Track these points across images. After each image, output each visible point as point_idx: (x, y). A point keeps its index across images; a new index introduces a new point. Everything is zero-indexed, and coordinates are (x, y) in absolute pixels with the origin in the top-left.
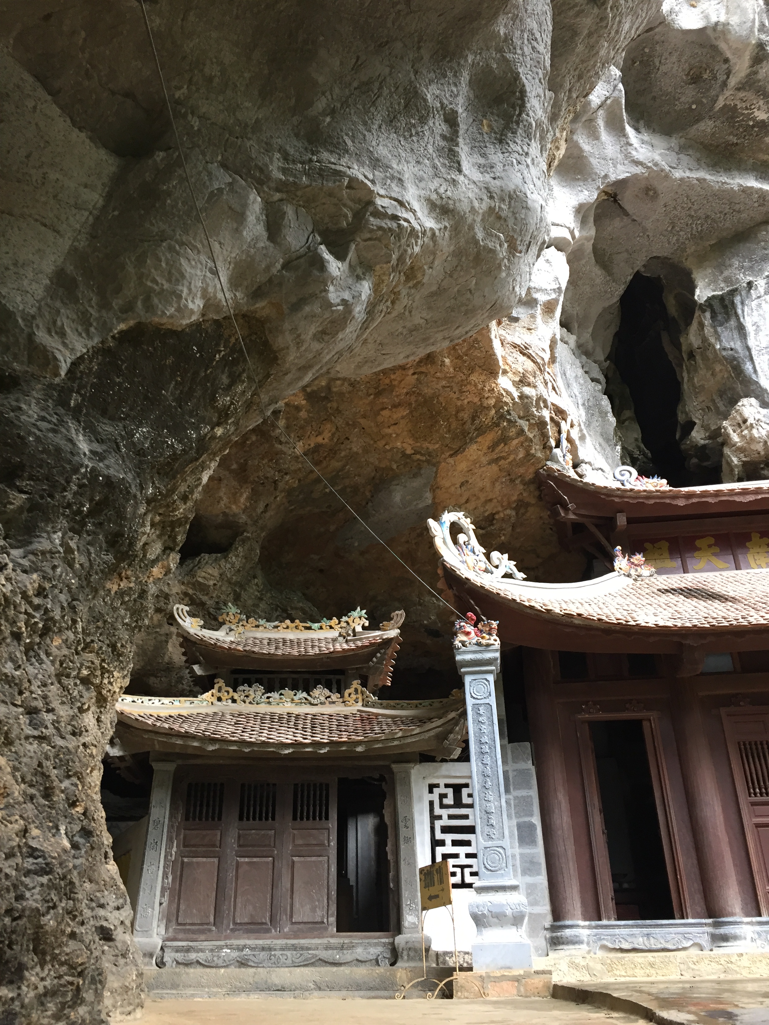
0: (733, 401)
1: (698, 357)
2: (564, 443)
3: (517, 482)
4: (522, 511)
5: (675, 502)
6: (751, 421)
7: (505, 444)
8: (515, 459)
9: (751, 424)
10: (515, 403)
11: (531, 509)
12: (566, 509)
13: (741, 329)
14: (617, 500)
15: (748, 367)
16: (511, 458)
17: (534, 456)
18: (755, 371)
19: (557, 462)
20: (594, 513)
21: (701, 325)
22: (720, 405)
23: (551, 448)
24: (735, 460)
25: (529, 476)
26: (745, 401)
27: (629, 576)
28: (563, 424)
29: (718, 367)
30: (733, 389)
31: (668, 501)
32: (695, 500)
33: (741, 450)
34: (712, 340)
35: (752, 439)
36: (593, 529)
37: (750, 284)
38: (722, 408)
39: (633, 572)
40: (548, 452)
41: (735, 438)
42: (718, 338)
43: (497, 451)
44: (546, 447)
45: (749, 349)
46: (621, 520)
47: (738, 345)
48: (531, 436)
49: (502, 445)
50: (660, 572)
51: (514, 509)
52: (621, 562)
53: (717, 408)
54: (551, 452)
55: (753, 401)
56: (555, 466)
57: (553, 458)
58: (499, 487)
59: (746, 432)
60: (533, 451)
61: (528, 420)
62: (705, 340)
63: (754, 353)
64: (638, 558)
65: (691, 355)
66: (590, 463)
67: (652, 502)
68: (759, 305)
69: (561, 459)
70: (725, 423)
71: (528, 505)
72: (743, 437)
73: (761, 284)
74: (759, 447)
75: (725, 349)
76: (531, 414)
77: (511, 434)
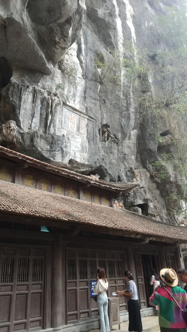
0: (8, 119)
1: (2, 99)
6: (12, 128)
9: (12, 129)
13: (20, 98)
15: (18, 111)
18: (19, 114)
21: (8, 90)
26: (12, 121)
29: (8, 106)
30: (10, 115)
33: (5, 136)
34: (10, 96)
35: (10, 134)
37: (28, 87)
41: (4, 131)
42: (12, 96)
45: (20, 105)
47: (18, 103)
55: (15, 122)
59: (9, 131)
62: (7, 94)
63: (21, 107)
68: (28, 94)
70: (3, 125)
72: (7, 132)
73: (31, 88)
74: (10, 138)
75: (13, 101)
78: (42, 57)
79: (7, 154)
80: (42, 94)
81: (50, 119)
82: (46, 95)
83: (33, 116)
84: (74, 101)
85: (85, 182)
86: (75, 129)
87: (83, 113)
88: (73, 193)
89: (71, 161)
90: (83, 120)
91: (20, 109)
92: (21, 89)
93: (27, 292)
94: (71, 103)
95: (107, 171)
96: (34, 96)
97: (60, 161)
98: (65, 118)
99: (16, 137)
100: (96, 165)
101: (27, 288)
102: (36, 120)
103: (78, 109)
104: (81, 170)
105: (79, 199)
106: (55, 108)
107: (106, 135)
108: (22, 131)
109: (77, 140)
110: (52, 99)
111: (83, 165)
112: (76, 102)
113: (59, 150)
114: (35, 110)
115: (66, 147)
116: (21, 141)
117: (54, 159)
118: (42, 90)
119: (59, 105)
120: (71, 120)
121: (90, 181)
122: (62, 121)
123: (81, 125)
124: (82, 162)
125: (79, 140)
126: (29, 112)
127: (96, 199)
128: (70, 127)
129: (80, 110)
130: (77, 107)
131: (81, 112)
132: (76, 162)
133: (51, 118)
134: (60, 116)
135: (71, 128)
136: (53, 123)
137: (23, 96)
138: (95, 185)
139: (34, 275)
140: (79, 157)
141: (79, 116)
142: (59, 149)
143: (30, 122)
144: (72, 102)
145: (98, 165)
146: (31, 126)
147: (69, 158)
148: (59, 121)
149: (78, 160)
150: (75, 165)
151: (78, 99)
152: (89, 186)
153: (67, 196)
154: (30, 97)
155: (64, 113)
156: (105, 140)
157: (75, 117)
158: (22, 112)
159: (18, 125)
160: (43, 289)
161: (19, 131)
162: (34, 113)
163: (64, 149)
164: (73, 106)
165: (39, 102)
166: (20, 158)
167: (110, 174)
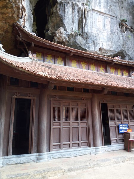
0: (59, 27)
1: (54, 15)
2: (23, 18)
3: (7, 24)
4: (7, 34)
5: (47, 44)
6: (62, 32)
7: (6, 9)
8: (8, 16)
9: (62, 33)
11: (9, 34)
12: (19, 37)
13: (65, 11)
14: (33, 39)
15: (64, 20)
16: (7, 15)
17: (14, 17)
18: (65, 22)
19: (20, 23)
20: (26, 40)
21: (57, 7)
22: (56, 27)
23: (19, 18)
24: (56, 40)
25: (11, 24)
26: (62, 28)
27: (32, 59)
28: (24, 12)
29: (58, 18)
30: (60, 24)
31: (45, 43)
32: (51, 45)
33: (58, 38)
34: (58, 11)
35: (61, 37)
36: (25, 45)
37: (68, 2)
38: (56, 28)
39: (33, 58)
40: (18, 19)
41: (57, 35)
42: (60, 11)
43: (3, 10)
44: (18, 16)
45: (65, 16)
46: (33, 44)
47: (63, 15)
48: (15, 10)
49: (5, 9)
50: (39, 60)
51: (4, 32)
52: (30, 55)
53: (55, 28)
54: (19, 19)
56: (19, 24)
57: (19, 21)
58: (1, 23)
59: (60, 35)
60: (14, 16)
61: (15, 4)
62: (57, 11)
63: (66, 18)
64: (35, 55)
65: (52, 14)
67: (41, 42)
68: (69, 8)
69: (21, 22)
70: (56, 31)
71: (8, 32)
72: (59, 35)
73: (70, 3)
74: (61, 39)
75: (60, 14)
76: (16, 3)
77: (9, 6)
79: (60, 48)
80: (78, 6)
81: (84, 22)
82: (80, 6)
83: (73, 22)
84: (100, 6)
85: (110, 62)
86: (102, 27)
87: (107, 14)
88: (103, 69)
89: (100, 49)
90: (107, 20)
91: (65, 19)
92: (64, 5)
93: (78, 126)
94: (97, 8)
95: (126, 53)
96: (73, 8)
97: (93, 50)
98: (94, 20)
99: (64, 38)
100: (118, 49)
101: (78, 124)
102: (76, 24)
103: (103, 11)
104: (108, 54)
105: (107, 73)
106: (87, 14)
107: (125, 28)
108: (67, 34)
109: (104, 34)
110: (84, 8)
111: (109, 51)
112: (101, 7)
113: (92, 43)
114: (75, 18)
115: (96, 40)
116: (68, 40)
117: (89, 49)
118: (78, 3)
119: (90, 11)
120: (99, 21)
121: (114, 61)
122: (92, 22)
123: (106, 23)
124: (108, 49)
125: (105, 34)
126: (71, 20)
127: (119, 72)
128: (98, 25)
129: (105, 12)
130: (102, 10)
131: (105, 14)
132: (104, 49)
133: (85, 21)
134: (91, 19)
135: (99, 26)
136: (87, 25)
137: (66, 10)
138: (118, 63)
139: (81, 117)
140: (106, 45)
141: (104, 17)
142: (92, 41)
143: (72, 26)
144: (99, 7)
145: (119, 50)
146: (73, 29)
147: (99, 47)
148: (91, 22)
149: (105, 48)
150: (103, 52)
151: (102, 4)
152: (113, 64)
153: (99, 71)
154: (71, 9)
155: (93, 16)
156: (124, 31)
157: (101, 18)
158: (67, 20)
159: (65, 30)
160: (87, 125)
161: (66, 34)
162: (74, 20)
163: (95, 41)
164: (99, 10)
165: (76, 12)
166: (68, 50)
167: (128, 55)
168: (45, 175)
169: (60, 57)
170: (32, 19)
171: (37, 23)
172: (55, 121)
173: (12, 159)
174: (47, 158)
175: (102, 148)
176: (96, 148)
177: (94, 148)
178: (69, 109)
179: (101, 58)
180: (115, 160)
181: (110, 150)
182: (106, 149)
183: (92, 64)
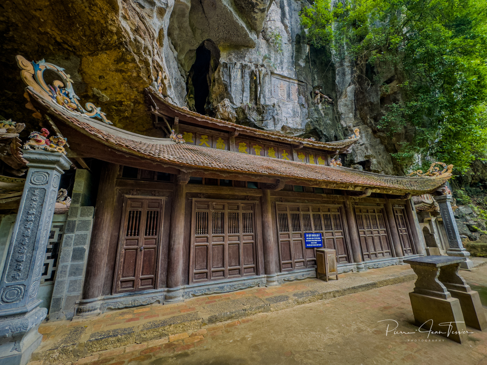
0: (222, 98)
1: (216, 82)
2: (159, 81)
3: (135, 89)
4: (137, 105)
5: (197, 119)
6: (226, 105)
7: (125, 63)
8: (131, 75)
9: (226, 107)
10: (130, 41)
11: (141, 106)
12: (155, 109)
13: (230, 76)
14: (176, 111)
15: (229, 89)
16: (129, 74)
17: (141, 78)
18: (231, 91)
19: (154, 87)
20: (166, 114)
21: (219, 71)
22: (219, 99)
23: (152, 80)
24: (219, 116)
25: (141, 89)
26: (226, 99)
27: (175, 141)
28: (160, 73)
29: (221, 86)
30: (223, 95)
31: (195, 117)
32: (204, 120)
33: (222, 114)
34: (221, 76)
35: (225, 111)
36: (166, 121)
37: (235, 63)
38: (219, 100)
39: (177, 141)
40: (151, 81)
41: (221, 109)
42: (223, 76)
43: (120, 65)
44: (149, 77)
45: (231, 83)
46: (177, 120)
47: (228, 81)
48: (140, 66)
49: (123, 63)
50: (187, 143)
51: (132, 102)
52: (173, 136)
53: (218, 100)
54: (152, 82)
55: (228, 100)
56: (153, 89)
57: (153, 85)
58: (124, 88)
59: (224, 109)
60: (141, 75)
61: (139, 56)
62: (219, 76)
63: (232, 85)
64: (180, 136)
65: (214, 81)
66: (171, 98)
67: (189, 116)
68: (236, 71)
69: (156, 87)
70: (219, 104)
71: (139, 103)
73: (239, 65)
74: (226, 114)
75: (224, 81)
76: (141, 54)
77: (128, 58)
78: (242, 27)
79: (218, 124)
80: (250, 68)
81: (259, 90)
82: (253, 68)
83: (243, 91)
84: (282, 68)
85: (297, 144)
86: (286, 96)
87: (292, 79)
88: (286, 156)
89: (283, 128)
90: (292, 86)
91: (231, 87)
92: (230, 67)
93: (238, 242)
94: (278, 71)
95: (322, 133)
96: (242, 72)
97: (273, 128)
98: (274, 87)
99: (231, 113)
100: (310, 127)
101: (239, 238)
102: (247, 94)
103: (286, 75)
104: (295, 135)
105: (293, 160)
106: (263, 79)
107: (319, 97)
108: (235, 107)
109: (288, 106)
110: (259, 70)
111: (296, 130)
112: (284, 69)
113: (271, 119)
114: (245, 84)
115: (277, 114)
116: (235, 115)
117: (267, 128)
118: (249, 64)
119: (267, 76)
120: (281, 88)
121: (302, 142)
122: (271, 90)
123: (291, 91)
124: (295, 127)
125: (290, 106)
126: (240, 88)
127: (312, 159)
128: (279, 95)
129: (289, 76)
130: (285, 74)
131: (290, 78)
132: (289, 127)
133: (261, 89)
134: (269, 86)
135: (281, 96)
136: (263, 94)
137: (232, 74)
138: (308, 146)
139: (244, 227)
140: (292, 122)
141: (288, 82)
142: (271, 117)
143: (241, 97)
144: (280, 70)
145: (312, 128)
146: (243, 101)
147: (281, 124)
148: (269, 91)
149: (291, 125)
150: (288, 131)
151: (285, 66)
152: (302, 147)
153: (281, 158)
154: (239, 73)
155: (273, 82)
156: (318, 102)
157: (284, 84)
158: (233, 89)
159: (232, 102)
160: (254, 239)
161: (232, 107)
162: (244, 87)
163: (276, 117)
164: (281, 73)
165: (247, 76)
166: (230, 127)
167: (325, 135)
168: (164, 332)
169: (220, 139)
170: (184, 89)
171: (195, 96)
172: (199, 235)
173: (119, 300)
174: (183, 296)
175: (278, 275)
176: (268, 275)
177: (266, 276)
178: (223, 214)
179: (282, 138)
180: (296, 297)
181: (291, 279)
182: (285, 277)
183: (270, 148)
